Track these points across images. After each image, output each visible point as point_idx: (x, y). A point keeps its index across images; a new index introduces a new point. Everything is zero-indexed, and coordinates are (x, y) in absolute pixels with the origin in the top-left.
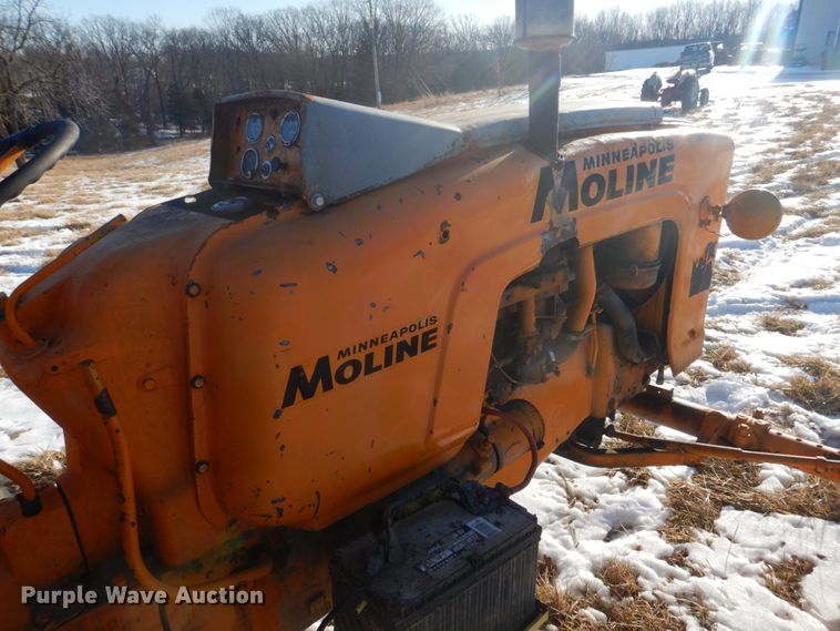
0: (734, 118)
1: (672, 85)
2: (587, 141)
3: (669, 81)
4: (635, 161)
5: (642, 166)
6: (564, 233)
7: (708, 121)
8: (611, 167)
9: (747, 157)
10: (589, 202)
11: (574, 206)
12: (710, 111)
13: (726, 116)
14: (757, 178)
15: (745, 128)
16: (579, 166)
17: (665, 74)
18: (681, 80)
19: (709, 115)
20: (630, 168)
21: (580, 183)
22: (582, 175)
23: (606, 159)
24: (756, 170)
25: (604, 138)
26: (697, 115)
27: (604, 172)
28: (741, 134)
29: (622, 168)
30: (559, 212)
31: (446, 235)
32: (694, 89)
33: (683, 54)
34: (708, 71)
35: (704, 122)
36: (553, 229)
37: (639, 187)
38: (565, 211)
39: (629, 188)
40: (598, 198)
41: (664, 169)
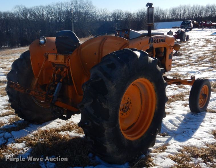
0: (197, 44)
1: (177, 34)
2: (154, 36)
3: (176, 33)
4: (160, 39)
5: (161, 39)
6: (152, 46)
7: (188, 45)
8: (157, 39)
9: (198, 55)
11: (153, 43)
12: (189, 42)
13: (194, 44)
14: (199, 59)
15: (200, 48)
16: (154, 38)
17: (174, 31)
18: (179, 32)
19: (189, 43)
21: (154, 40)
22: (154, 39)
23: (157, 38)
24: (199, 57)
25: (156, 36)
26: (185, 44)
27: (156, 39)
28: (198, 49)
29: (159, 39)
32: (184, 36)
33: (182, 24)
34: (191, 30)
35: (187, 46)
37: (161, 42)
38: (152, 43)
39: (159, 42)
40: (156, 42)
41: (164, 40)
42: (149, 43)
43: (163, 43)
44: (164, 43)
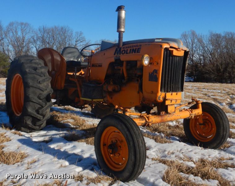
6: (118, 58)
10: (123, 54)
20: (131, 50)
30: (118, 54)
31: (104, 55)
36: (116, 57)
37: (132, 53)
38: (119, 54)
39: (130, 53)
40: (124, 54)
41: (138, 50)
42: (115, 54)
43: (136, 53)
44: (138, 53)
